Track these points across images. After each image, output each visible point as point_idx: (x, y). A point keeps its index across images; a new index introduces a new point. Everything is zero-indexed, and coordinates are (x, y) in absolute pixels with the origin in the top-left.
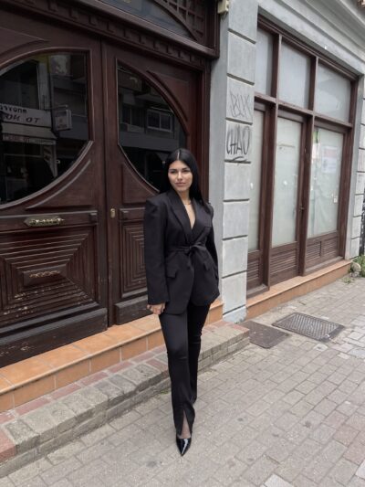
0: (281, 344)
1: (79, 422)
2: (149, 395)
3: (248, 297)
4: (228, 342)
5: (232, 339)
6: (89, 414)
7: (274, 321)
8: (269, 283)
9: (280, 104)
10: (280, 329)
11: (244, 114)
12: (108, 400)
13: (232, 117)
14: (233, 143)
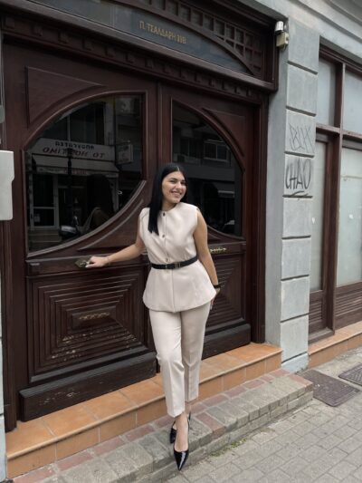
2: (199, 457)
4: (288, 397)
5: (293, 394)
6: (132, 477)
7: (340, 372)
8: (334, 328)
9: (345, 133)
10: (349, 383)
11: (304, 146)
12: (154, 462)
13: (291, 151)
14: (293, 177)
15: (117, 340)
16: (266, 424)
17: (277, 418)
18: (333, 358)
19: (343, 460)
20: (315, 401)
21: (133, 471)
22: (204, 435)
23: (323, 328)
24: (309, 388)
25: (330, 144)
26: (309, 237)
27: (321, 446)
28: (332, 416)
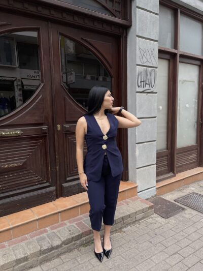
0: (177, 216)
1: (18, 264)
2: (72, 247)
3: (157, 181)
4: (136, 213)
5: (139, 211)
6: (26, 259)
7: (176, 198)
8: (175, 172)
9: (181, 53)
10: (179, 204)
11: (150, 61)
12: (40, 251)
13: (140, 64)
14: (142, 80)
15: (29, 180)
16: (120, 228)
17: (128, 225)
18: (174, 190)
19: (162, 251)
20: (155, 215)
21: (26, 255)
22: (77, 234)
23: (169, 172)
24: (151, 207)
25: (171, 60)
26: (155, 117)
27: (151, 242)
28: (163, 223)
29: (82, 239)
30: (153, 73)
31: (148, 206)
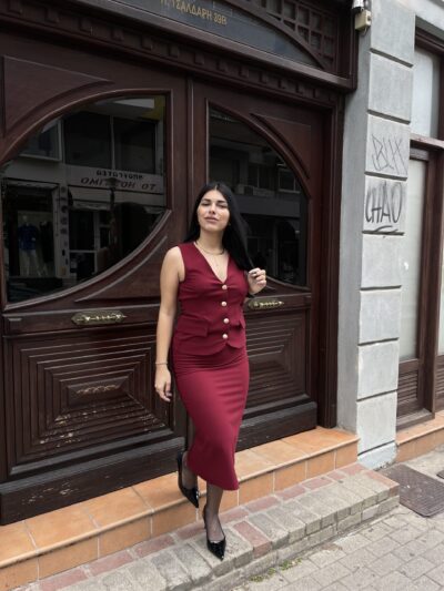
2: (232, 582)
3: (399, 428)
4: (363, 503)
7: (440, 469)
8: (434, 408)
11: (393, 165)
13: (374, 171)
14: (376, 206)
16: (330, 539)
18: (431, 449)
20: (401, 509)
23: (419, 409)
24: (393, 491)
25: (431, 163)
26: (398, 287)
27: (404, 573)
28: (424, 529)
29: (253, 563)
30: (397, 191)
31: (388, 489)
